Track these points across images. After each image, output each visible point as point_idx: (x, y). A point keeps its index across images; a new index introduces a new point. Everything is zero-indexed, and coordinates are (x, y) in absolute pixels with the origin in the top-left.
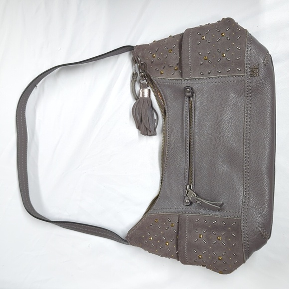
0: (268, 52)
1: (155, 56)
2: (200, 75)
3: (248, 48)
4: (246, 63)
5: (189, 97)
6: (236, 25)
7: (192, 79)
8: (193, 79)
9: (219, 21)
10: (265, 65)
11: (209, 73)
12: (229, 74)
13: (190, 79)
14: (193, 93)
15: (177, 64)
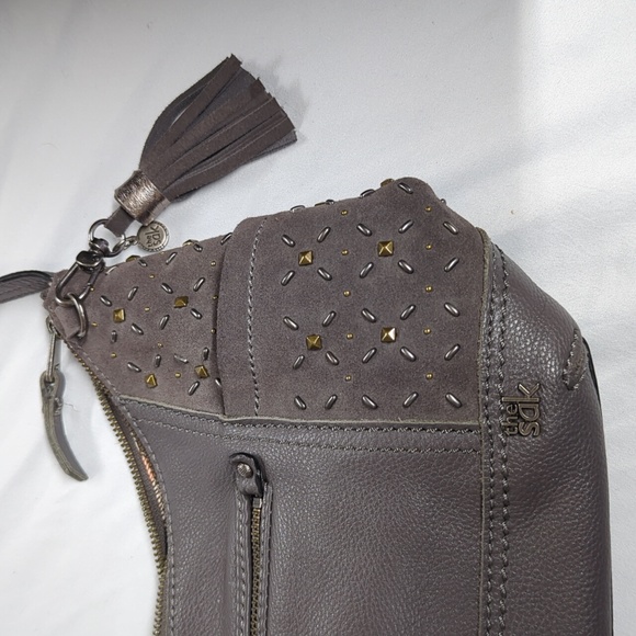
0: (576, 330)
1: (121, 315)
2: (293, 407)
3: (491, 312)
4: (483, 373)
5: (251, 497)
6: (440, 211)
7: (261, 422)
8: (264, 423)
9: (369, 193)
10: (570, 388)
11: (330, 406)
12: (412, 416)
13: (253, 423)
14: (266, 480)
15: (206, 356)
